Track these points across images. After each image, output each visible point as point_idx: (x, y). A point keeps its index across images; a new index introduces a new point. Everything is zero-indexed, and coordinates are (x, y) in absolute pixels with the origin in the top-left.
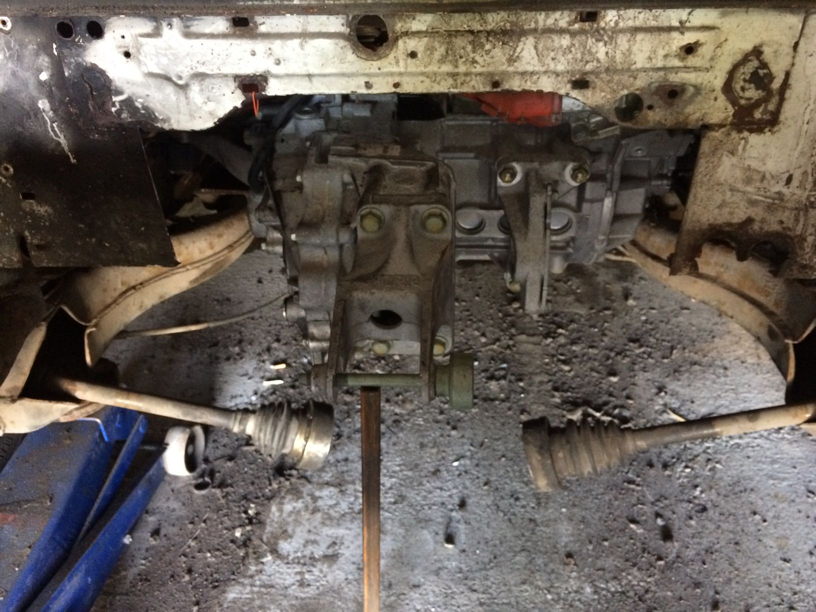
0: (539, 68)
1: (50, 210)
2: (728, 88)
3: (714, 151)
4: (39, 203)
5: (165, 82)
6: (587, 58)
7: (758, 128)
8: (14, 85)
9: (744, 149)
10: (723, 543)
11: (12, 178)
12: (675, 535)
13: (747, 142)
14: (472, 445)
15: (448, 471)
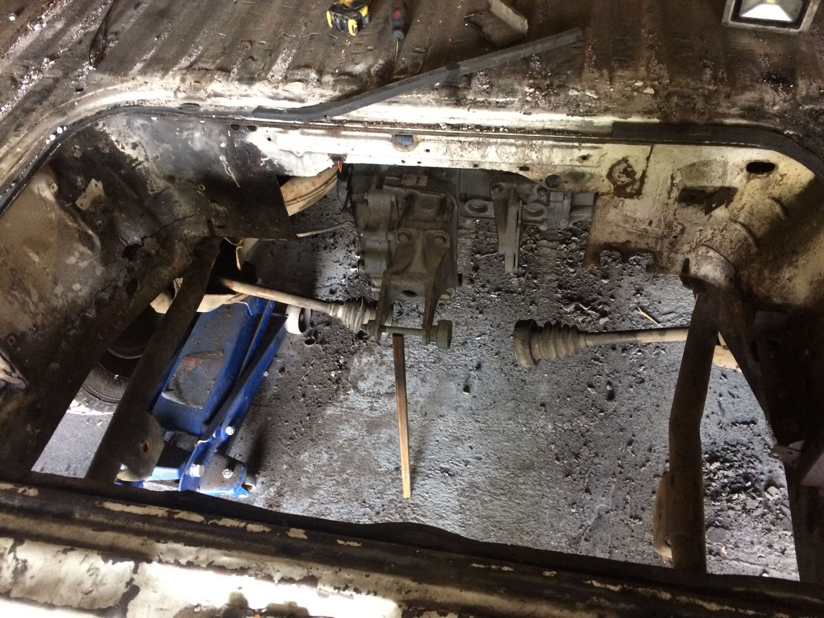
0: (498, 160)
1: (225, 209)
2: (610, 176)
3: (605, 205)
4: (220, 205)
5: (290, 154)
6: (526, 158)
7: (631, 196)
8: (206, 148)
9: (623, 205)
10: (648, 405)
11: (205, 191)
12: (617, 397)
13: (623, 202)
14: (491, 326)
15: (472, 343)
